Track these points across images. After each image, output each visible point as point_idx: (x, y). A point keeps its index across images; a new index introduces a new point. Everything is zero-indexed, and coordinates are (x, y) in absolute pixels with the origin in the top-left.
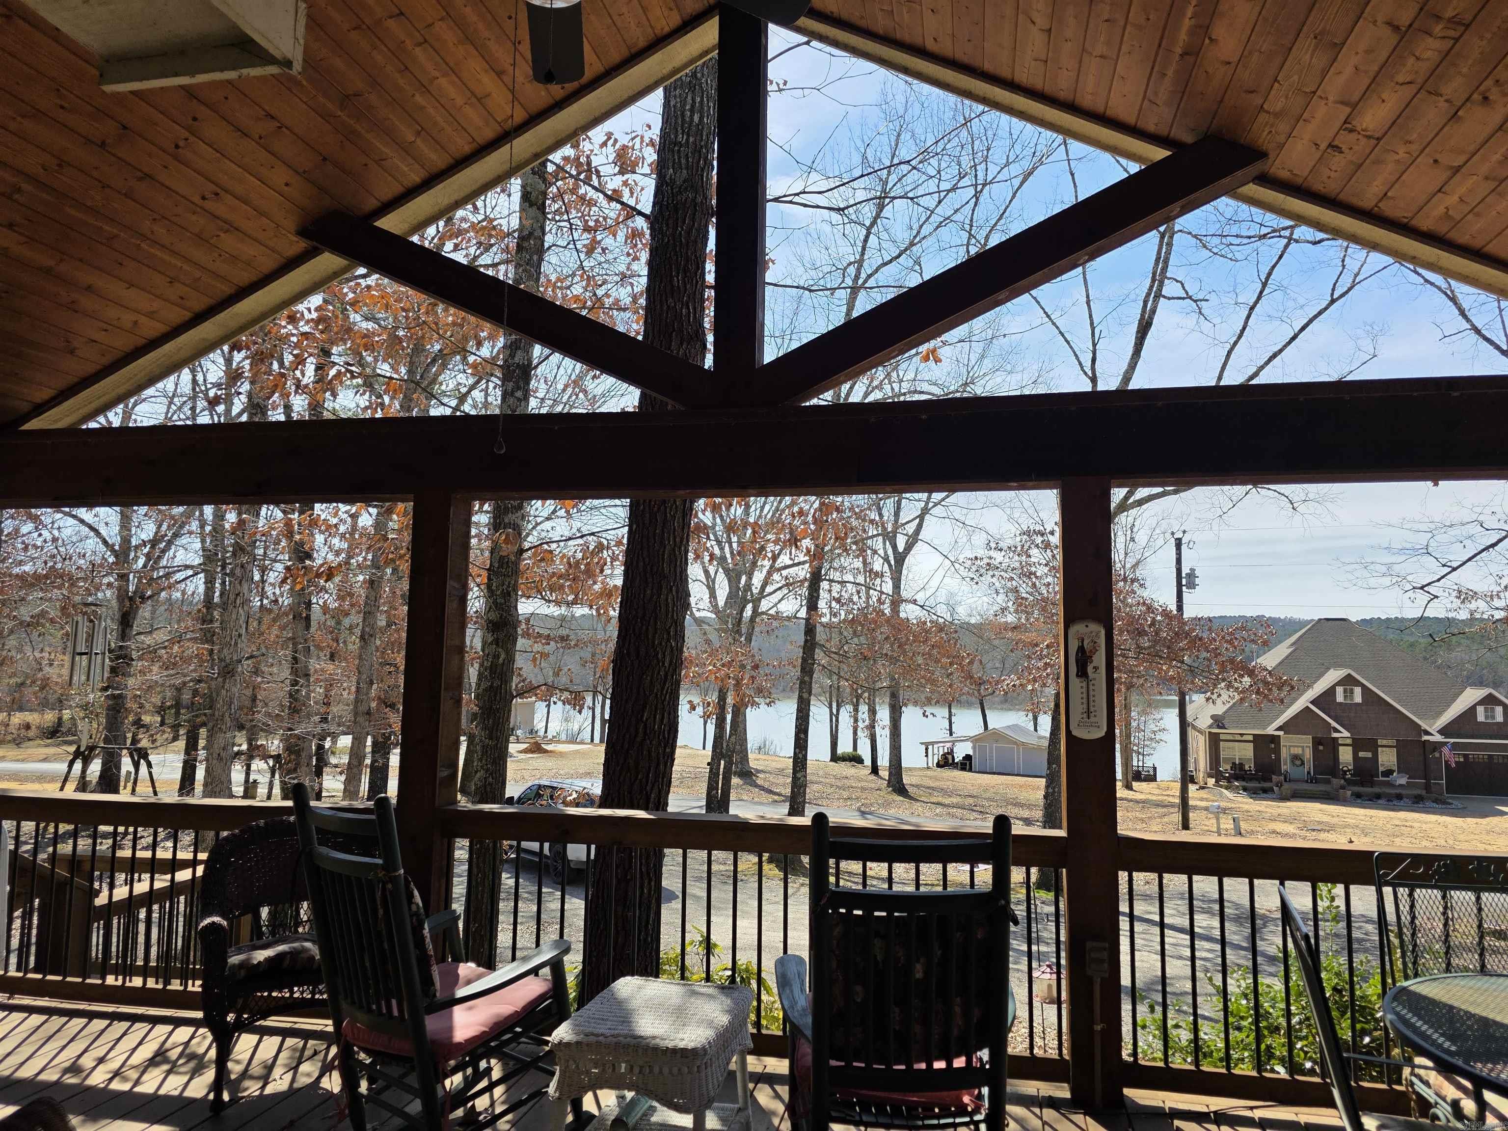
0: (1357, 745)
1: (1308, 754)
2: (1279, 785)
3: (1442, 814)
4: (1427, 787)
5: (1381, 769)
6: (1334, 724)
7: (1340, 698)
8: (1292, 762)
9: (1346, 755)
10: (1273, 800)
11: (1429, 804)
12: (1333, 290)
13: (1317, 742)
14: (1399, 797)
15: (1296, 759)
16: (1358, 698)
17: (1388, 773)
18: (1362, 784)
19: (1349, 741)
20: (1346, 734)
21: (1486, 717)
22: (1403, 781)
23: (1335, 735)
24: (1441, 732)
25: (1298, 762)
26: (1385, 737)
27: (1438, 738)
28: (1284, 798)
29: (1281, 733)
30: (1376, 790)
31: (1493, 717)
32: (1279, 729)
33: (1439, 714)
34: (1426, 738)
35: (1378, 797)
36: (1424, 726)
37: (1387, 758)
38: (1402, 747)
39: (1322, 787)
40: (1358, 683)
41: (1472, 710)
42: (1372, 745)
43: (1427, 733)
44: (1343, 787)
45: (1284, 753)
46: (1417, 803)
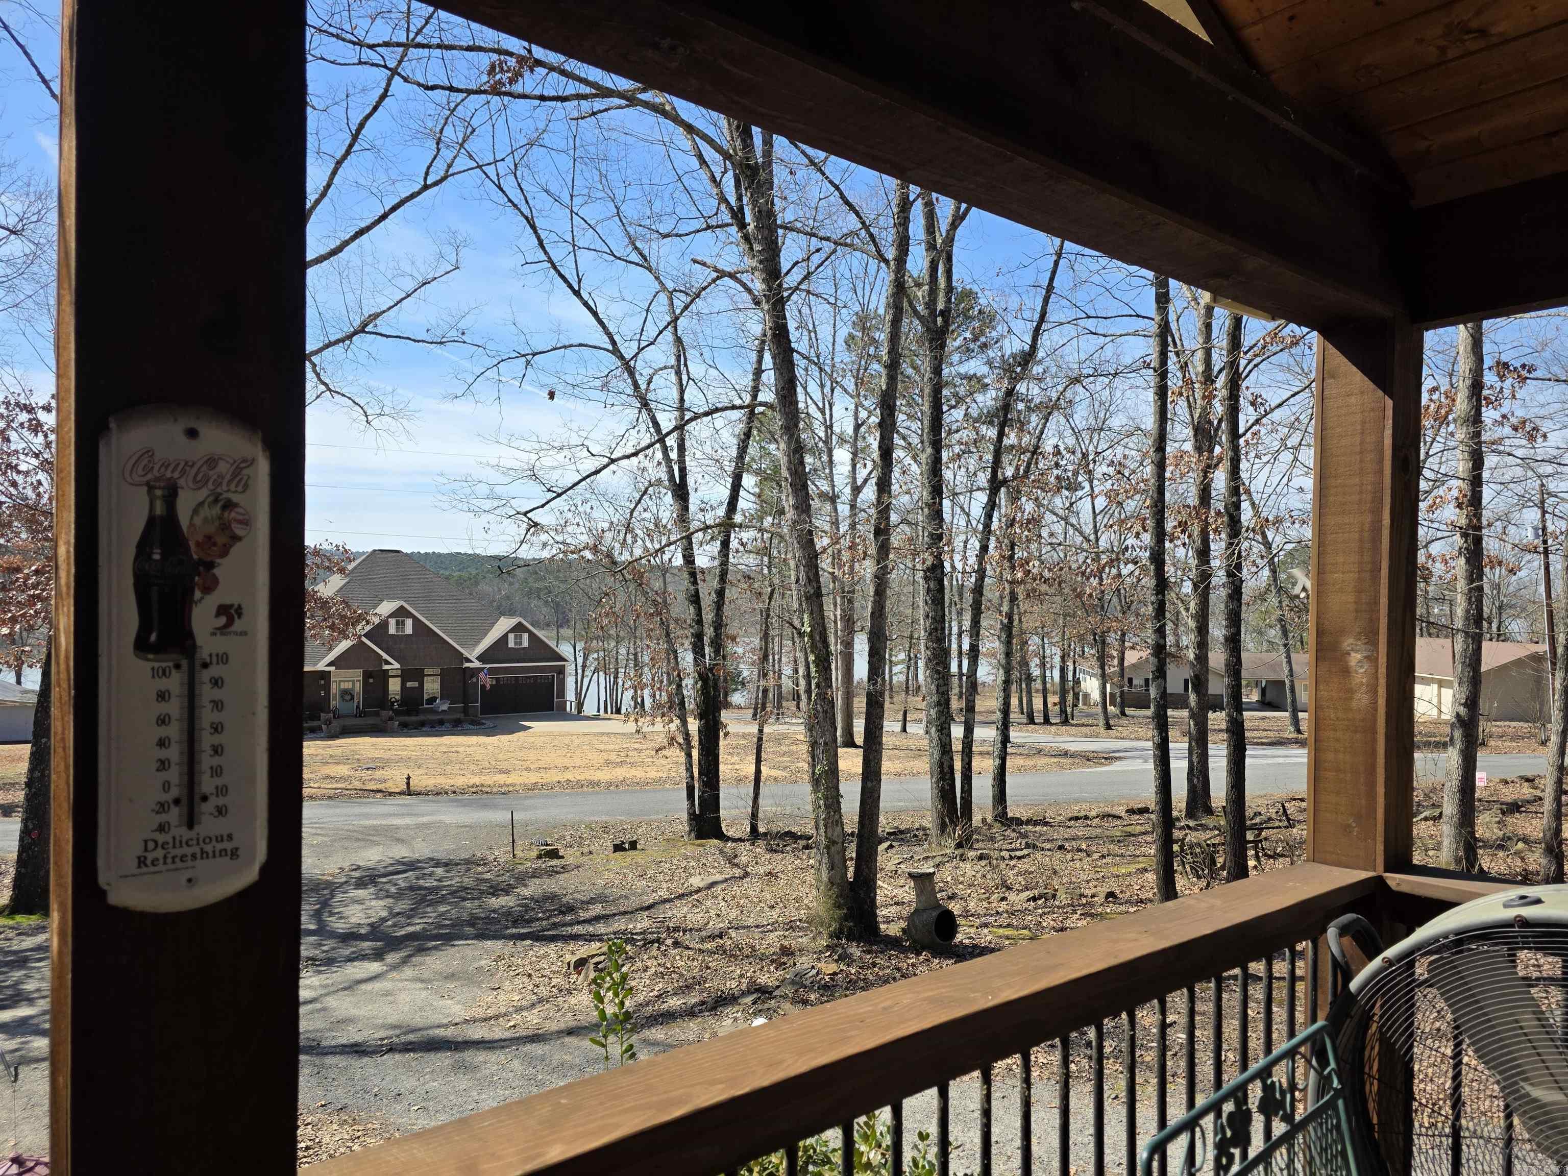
0: (405, 675)
1: (358, 687)
2: (328, 722)
3: (477, 734)
4: (465, 711)
5: (426, 697)
6: (385, 656)
7: (392, 630)
8: (342, 697)
9: (394, 686)
10: (322, 739)
11: (467, 726)
12: (427, 174)
13: (367, 675)
14: (441, 723)
15: (347, 694)
16: (409, 630)
17: (432, 700)
18: (408, 713)
19: (399, 672)
20: (397, 666)
21: (516, 643)
22: (445, 707)
23: (386, 667)
24: (481, 658)
25: (348, 697)
26: (431, 666)
27: (477, 664)
28: (333, 736)
29: (332, 669)
30: (421, 717)
31: (521, 643)
32: (330, 664)
33: (478, 642)
34: (467, 665)
35: (422, 724)
36: (466, 654)
37: (432, 686)
38: (445, 677)
39: (370, 721)
40: (409, 615)
41: (504, 638)
42: (419, 675)
43: (468, 660)
44: (391, 719)
45: (334, 688)
46: (456, 726)
